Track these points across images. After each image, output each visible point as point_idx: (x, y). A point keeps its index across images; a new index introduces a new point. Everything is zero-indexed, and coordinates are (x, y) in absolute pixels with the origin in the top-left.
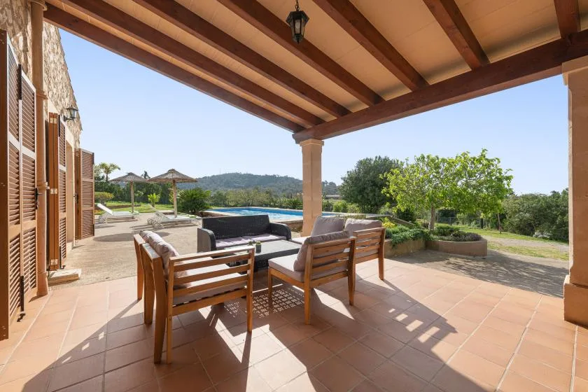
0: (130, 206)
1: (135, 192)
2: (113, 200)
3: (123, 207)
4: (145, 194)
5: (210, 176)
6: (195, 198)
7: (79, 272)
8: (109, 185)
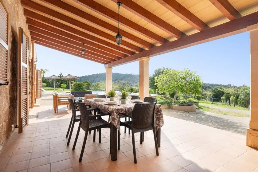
0: (53, 89)
1: (56, 83)
2: (46, 86)
3: (50, 89)
4: (60, 84)
5: (96, 74)
6: (80, 86)
7: (40, 105)
8: (45, 79)
